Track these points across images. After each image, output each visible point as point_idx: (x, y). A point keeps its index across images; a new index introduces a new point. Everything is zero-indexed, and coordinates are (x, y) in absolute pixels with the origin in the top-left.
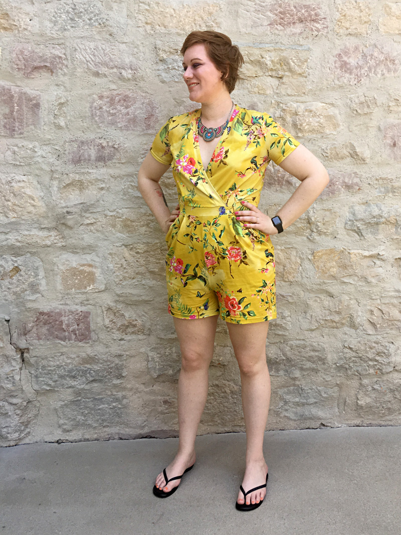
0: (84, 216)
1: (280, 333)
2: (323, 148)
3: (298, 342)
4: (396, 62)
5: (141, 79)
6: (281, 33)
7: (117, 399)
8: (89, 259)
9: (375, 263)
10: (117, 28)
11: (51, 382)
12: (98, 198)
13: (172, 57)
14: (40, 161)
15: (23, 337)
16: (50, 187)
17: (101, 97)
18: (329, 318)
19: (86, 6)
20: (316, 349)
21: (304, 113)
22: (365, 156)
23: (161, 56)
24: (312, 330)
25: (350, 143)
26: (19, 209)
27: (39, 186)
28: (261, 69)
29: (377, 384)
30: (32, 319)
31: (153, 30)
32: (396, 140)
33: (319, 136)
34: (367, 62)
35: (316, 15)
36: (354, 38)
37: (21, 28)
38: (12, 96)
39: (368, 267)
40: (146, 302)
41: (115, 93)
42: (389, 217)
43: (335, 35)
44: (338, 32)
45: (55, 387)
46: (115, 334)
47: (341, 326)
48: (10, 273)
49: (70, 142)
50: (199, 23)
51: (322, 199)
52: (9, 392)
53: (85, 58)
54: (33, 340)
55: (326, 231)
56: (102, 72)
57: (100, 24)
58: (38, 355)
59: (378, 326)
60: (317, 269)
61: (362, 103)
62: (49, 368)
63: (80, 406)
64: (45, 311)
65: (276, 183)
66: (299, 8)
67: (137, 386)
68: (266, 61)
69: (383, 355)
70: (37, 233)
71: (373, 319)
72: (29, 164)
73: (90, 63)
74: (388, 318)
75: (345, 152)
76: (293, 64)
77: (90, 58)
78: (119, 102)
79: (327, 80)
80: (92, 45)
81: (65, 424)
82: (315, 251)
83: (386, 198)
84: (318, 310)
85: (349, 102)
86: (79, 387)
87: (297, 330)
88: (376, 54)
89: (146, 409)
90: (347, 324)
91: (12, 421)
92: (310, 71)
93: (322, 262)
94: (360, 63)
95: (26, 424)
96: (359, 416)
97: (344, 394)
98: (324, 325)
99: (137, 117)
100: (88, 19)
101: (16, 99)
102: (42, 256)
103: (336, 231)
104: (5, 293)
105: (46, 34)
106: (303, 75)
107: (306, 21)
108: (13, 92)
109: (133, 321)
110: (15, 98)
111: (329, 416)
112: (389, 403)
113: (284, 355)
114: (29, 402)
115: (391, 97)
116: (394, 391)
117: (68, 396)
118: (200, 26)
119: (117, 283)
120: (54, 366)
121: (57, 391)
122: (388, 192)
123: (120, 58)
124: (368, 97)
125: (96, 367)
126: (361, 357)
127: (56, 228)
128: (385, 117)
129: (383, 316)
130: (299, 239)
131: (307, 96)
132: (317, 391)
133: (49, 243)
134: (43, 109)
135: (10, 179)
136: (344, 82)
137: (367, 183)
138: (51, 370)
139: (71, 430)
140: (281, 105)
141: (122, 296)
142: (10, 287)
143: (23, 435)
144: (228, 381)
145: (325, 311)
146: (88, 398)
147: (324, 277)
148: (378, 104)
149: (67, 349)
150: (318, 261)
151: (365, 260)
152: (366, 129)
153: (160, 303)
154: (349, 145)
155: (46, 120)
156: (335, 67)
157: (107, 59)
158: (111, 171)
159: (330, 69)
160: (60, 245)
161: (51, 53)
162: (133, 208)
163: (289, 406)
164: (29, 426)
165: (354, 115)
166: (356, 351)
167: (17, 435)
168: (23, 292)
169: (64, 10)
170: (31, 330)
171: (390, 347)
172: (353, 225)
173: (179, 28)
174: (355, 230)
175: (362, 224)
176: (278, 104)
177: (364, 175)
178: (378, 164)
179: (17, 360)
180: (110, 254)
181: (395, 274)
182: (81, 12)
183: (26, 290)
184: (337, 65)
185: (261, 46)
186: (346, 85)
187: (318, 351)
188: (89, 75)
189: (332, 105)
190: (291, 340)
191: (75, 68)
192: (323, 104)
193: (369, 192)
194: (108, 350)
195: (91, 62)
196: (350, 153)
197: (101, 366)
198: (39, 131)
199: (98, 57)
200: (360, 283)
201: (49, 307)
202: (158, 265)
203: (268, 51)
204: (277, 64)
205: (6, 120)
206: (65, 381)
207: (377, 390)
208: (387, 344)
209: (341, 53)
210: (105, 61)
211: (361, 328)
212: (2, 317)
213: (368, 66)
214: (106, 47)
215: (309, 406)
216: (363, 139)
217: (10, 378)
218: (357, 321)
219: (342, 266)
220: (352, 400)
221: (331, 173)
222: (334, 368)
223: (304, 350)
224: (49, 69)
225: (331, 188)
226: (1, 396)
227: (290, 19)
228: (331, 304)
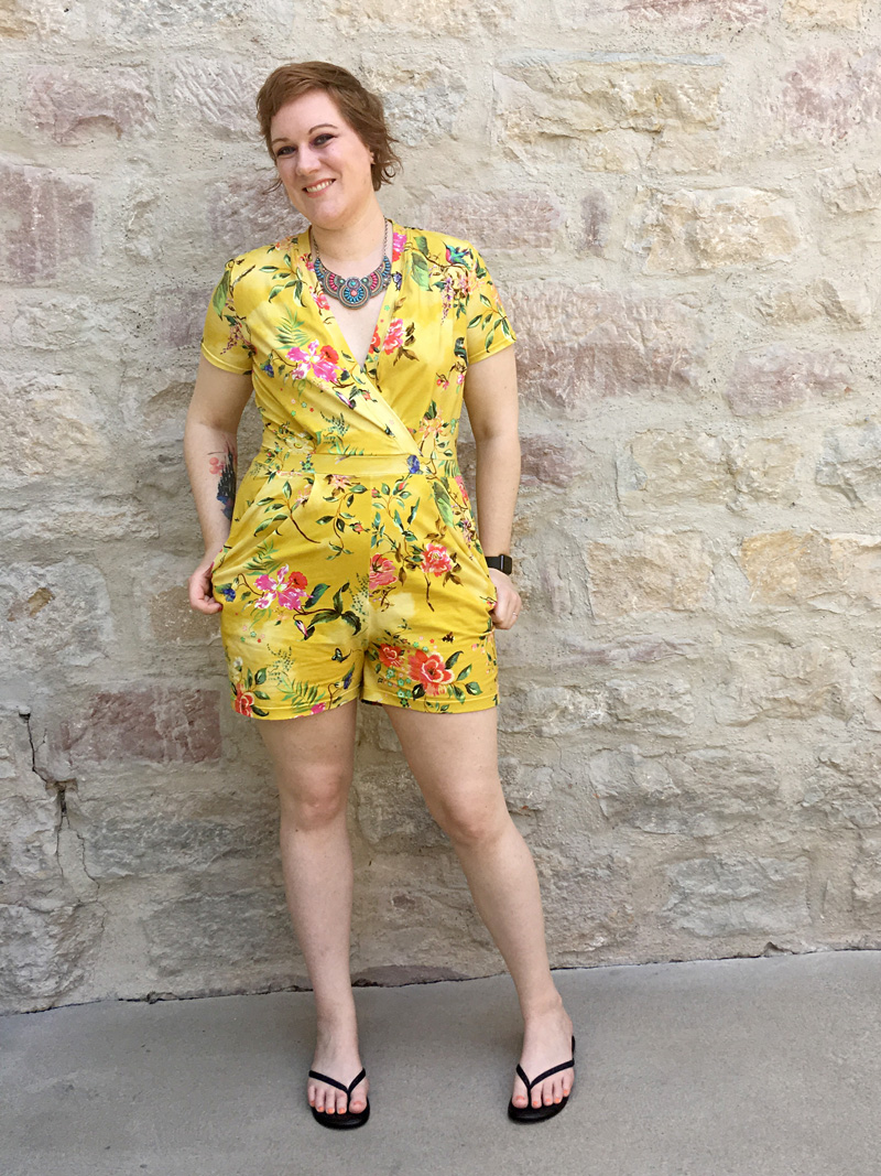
1: (668, 732)
2: (759, 294)
3: (712, 753)
6: (656, 27)
10: (270, 25)
11: (128, 859)
13: (400, 88)
14: (95, 339)
15: (63, 755)
16: (120, 399)
18: (781, 696)
20: (752, 769)
21: (714, 215)
22: (859, 311)
23: (374, 86)
24: (743, 725)
25: (824, 282)
26: (48, 452)
27: (93, 399)
28: (611, 111)
30: (82, 710)
31: (354, 27)
33: (750, 267)
34: (860, 92)
36: (827, 33)
37: (44, 29)
38: (28, 190)
39: (872, 572)
41: (268, 175)
43: (783, 29)
44: (790, 21)
45: (139, 870)
47: (810, 713)
48: (30, 605)
49: (165, 295)
50: (461, 7)
51: (759, 415)
52: (30, 883)
53: (197, 96)
54: (86, 759)
55: (770, 490)
56: (238, 129)
57: (229, 16)
58: (98, 796)
60: (751, 581)
61: (849, 187)
62: (128, 826)
63: (197, 913)
64: (114, 691)
65: (652, 380)
68: (621, 94)
70: (91, 510)
72: (71, 348)
73: (209, 109)
75: (813, 302)
76: (685, 99)
77: (208, 95)
78: (277, 197)
79: (766, 136)
80: (212, 65)
81: (164, 956)
82: (746, 539)
84: (757, 676)
85: (820, 184)
86: (197, 869)
87: (706, 726)
90: (825, 707)
91: (40, 952)
92: (726, 114)
93: (762, 563)
94: (845, 93)
95: (74, 958)
96: (859, 924)
97: (821, 873)
98: (772, 713)
100: (202, 5)
101: (35, 197)
102: (105, 562)
103: (794, 489)
104: (17, 651)
105: (104, 41)
106: (709, 124)
108: (29, 180)
110: (33, 193)
111: (785, 925)
113: (679, 784)
114: (78, 907)
117: (170, 891)
118: (465, 15)
120: (138, 821)
121: (146, 878)
124: (865, 174)
125: (236, 822)
126: (858, 787)
127: (134, 497)
130: (708, 510)
131: (719, 174)
132: (757, 867)
133: (118, 531)
134: (100, 217)
135: (26, 384)
136: (806, 140)
137: (866, 374)
138: (128, 830)
139: (179, 971)
140: (660, 196)
142: (29, 636)
143: (66, 984)
144: (547, 848)
145: (771, 679)
146: (218, 895)
147: (770, 598)
149: (165, 779)
150: (754, 560)
151: (864, 556)
152: (860, 249)
154: (821, 286)
155: (107, 243)
156: (786, 103)
157: (247, 97)
159: (772, 110)
160: (145, 535)
161: (116, 87)
164: (81, 962)
165: (832, 216)
166: (848, 771)
168: (59, 648)
170: (81, 737)
172: (833, 474)
173: (417, 21)
174: (839, 486)
175: (855, 472)
176: (652, 193)
177: (859, 355)
179: (50, 807)
183: (68, 644)
184: (788, 99)
185: (608, 59)
186: (811, 145)
187: (758, 773)
188: (205, 136)
189: (780, 192)
190: (693, 748)
191: (173, 121)
192: (759, 192)
193: (870, 396)
194: (262, 780)
195: (210, 105)
196: (823, 306)
197: (248, 817)
198: (92, 271)
199: (227, 93)
200: (854, 612)
201: (122, 682)
203: (627, 69)
204: (650, 100)
205: (13, 246)
206: (164, 856)
209: (799, 72)
210: (243, 103)
211: (859, 716)
212: (13, 707)
213: (863, 99)
214: (244, 69)
215: (738, 903)
216: (853, 272)
217: (32, 850)
218: (851, 699)
219: (810, 572)
220: (839, 888)
221: (780, 353)
222: (796, 812)
223: (724, 772)
224: (112, 124)
225: (779, 388)
226: (14, 894)
228: (786, 661)
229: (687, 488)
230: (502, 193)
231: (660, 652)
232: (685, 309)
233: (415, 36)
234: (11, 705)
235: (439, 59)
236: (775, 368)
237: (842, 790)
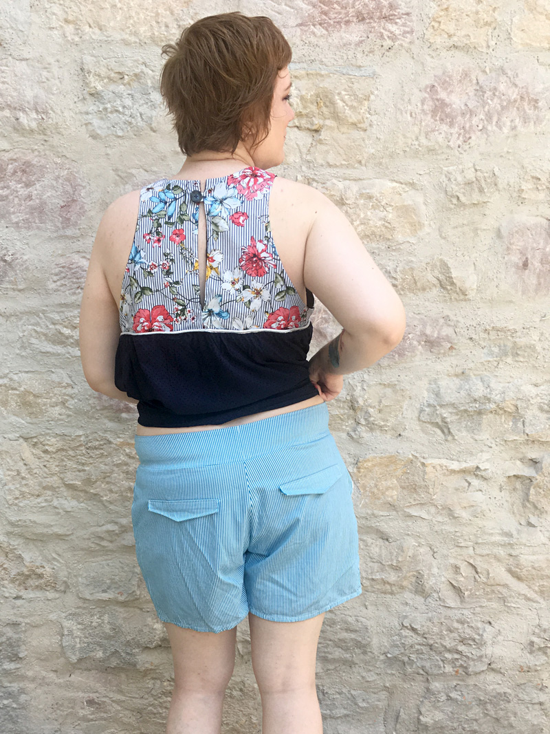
2: (388, 268)
4: (540, 104)
5: (53, 131)
6: (321, 42)
7: (10, 694)
9: (470, 484)
10: (11, 31)
13: (112, 87)
18: (378, 577)
20: (352, 628)
21: (357, 202)
22: (467, 285)
23: (92, 85)
25: (441, 260)
29: (456, 690)
31: (78, 34)
32: (529, 257)
33: (383, 246)
34: (484, 104)
35: (392, 7)
36: (461, 54)
39: (457, 489)
40: (60, 537)
41: (7, 156)
42: (504, 400)
43: (425, 48)
44: (431, 41)
46: (6, 588)
47: (399, 590)
50: (164, 20)
51: (379, 365)
55: (383, 423)
59: (466, 593)
60: (362, 491)
61: (469, 183)
67: (44, 674)
69: (470, 642)
71: (457, 581)
74: (485, 580)
75: (430, 277)
76: (341, 104)
78: (13, 174)
79: (405, 136)
82: (361, 459)
83: (501, 366)
85: (446, 180)
88: (502, 87)
90: (410, 587)
92: (374, 118)
93: (372, 478)
94: (471, 105)
97: (396, 703)
98: (371, 588)
99: (45, 203)
103: (401, 424)
106: (359, 125)
107: (372, 18)
109: (38, 567)
112: (475, 723)
115: (526, 172)
116: (486, 703)
118: (167, 26)
119: (10, 502)
122: (506, 355)
123: (15, 90)
124: (482, 172)
126: (430, 645)
128: (512, 212)
129: (477, 576)
131: (364, 168)
132: (350, 697)
136: (437, 142)
137: (468, 336)
141: (18, 526)
145: (371, 564)
147: (375, 505)
148: (500, 187)
150: (365, 476)
151: (451, 477)
152: (472, 234)
153: (84, 539)
154: (438, 264)
156: (423, 110)
159: (411, 116)
162: (40, 373)
165: (452, 206)
166: (424, 634)
171: (484, 630)
172: (433, 413)
173: (128, 31)
174: (437, 423)
175: (451, 413)
178: (491, 301)
181: (506, 504)
184: (425, 107)
186: (441, 147)
187: (356, 631)
189: (412, 185)
192: (395, 184)
193: (469, 354)
196: (438, 280)
202: (81, 474)
204: (312, 103)
207: (456, 701)
208: (479, 625)
209: (436, 84)
211: (435, 595)
213: (486, 109)
215: (334, 720)
216: (465, 253)
218: (430, 583)
219: (408, 486)
220: (409, 715)
222: (382, 660)
223: (332, 629)
227: (340, 13)
228: (384, 552)
233: (126, 43)
235: (144, 64)
237: (417, 647)
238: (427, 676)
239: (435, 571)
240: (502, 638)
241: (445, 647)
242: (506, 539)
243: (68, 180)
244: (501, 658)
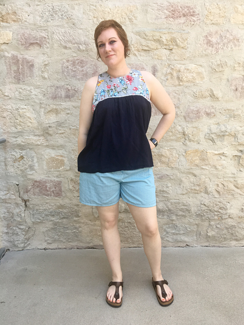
0: (59, 129)
1: (166, 195)
2: (194, 91)
3: (175, 201)
4: (240, 41)
5: (90, 51)
6: (172, 23)
7: (76, 228)
8: (61, 153)
9: (221, 158)
10: (77, 20)
11: (40, 218)
12: (66, 119)
14: (34, 97)
15: (26, 194)
16: (39, 112)
17: (68, 61)
18: (193, 188)
19: (60, 7)
20: (185, 205)
21: (184, 71)
22: (219, 96)
24: (183, 194)
25: (211, 89)
26: (23, 124)
27: (33, 112)
28: (160, 44)
29: (219, 224)
30: (30, 184)
31: (97, 21)
32: (238, 87)
33: (192, 84)
35: (194, 12)
36: (215, 26)
37: (23, 20)
38: (18, 61)
39: (217, 160)
41: (76, 58)
42: (231, 132)
43: (204, 24)
44: (206, 22)
45: (43, 220)
46: (75, 193)
47: (200, 192)
48: (18, 159)
49: (51, 87)
50: (124, 17)
51: (192, 121)
52: (18, 222)
53: (59, 38)
54: (31, 195)
55: (193, 139)
56: (69, 46)
57: (67, 18)
58: (34, 203)
59: (221, 193)
60: (187, 161)
61: (218, 65)
62: (40, 211)
63: (56, 231)
64: (38, 180)
66: (183, 8)
67: (87, 221)
68: (163, 40)
69: (223, 209)
70: (33, 138)
71: (218, 189)
72: (28, 99)
73: (62, 41)
74: (227, 189)
75: (207, 94)
76: (179, 41)
77: (62, 38)
78: (78, 64)
79: (198, 51)
80: (63, 30)
81: (48, 240)
82: (187, 151)
83: (230, 121)
84: (187, 183)
85: (211, 64)
86: (56, 221)
87: (175, 194)
88: (228, 36)
89: (91, 233)
90: (203, 191)
91: (20, 238)
92: (189, 45)
93: (191, 157)
94: (219, 41)
95: (28, 239)
96: (208, 241)
97: (200, 229)
98: (190, 192)
99: (88, 73)
100: (61, 15)
101: (20, 62)
102: (36, 150)
103: (199, 139)
104: (16, 170)
105: (37, 24)
106: (184, 48)
107: (188, 15)
108: (19, 58)
111: (191, 241)
112: (225, 235)
113: (167, 207)
114: (29, 228)
115: (236, 61)
116: (228, 228)
117: (50, 225)
118: (125, 19)
120: (43, 210)
121: (44, 222)
122: (231, 117)
123: (78, 38)
124: (222, 62)
125: (65, 211)
126: (210, 210)
127: (43, 135)
128: (232, 74)
129: (224, 187)
130: (178, 144)
131: (186, 61)
132: (185, 227)
133: (39, 144)
134: (36, 67)
135: (18, 108)
136: (208, 53)
137: (219, 112)
138: (41, 211)
139: (51, 243)
140: (171, 66)
142: (18, 166)
143: (26, 245)
145: (191, 184)
146: (60, 227)
147: (192, 165)
148: (228, 66)
149: (49, 201)
150: (188, 156)
151: (215, 156)
152: (220, 80)
154: (209, 90)
155: (37, 74)
156: (204, 43)
157: (71, 38)
158: (74, 104)
159: (200, 45)
160: (45, 144)
161: (40, 35)
163: (169, 235)
164: (29, 240)
165: (213, 72)
166: (208, 206)
167: (23, 245)
168: (25, 170)
169: (47, 10)
170: (30, 190)
171: (227, 205)
172: (209, 136)
174: (210, 139)
175: (215, 136)
176: (169, 65)
177: (217, 107)
178: (226, 101)
179: (23, 205)
180: (73, 150)
181: (233, 164)
182: (57, 11)
183: (27, 169)
184: (204, 42)
185: (160, 31)
186: (209, 54)
187: (186, 206)
188: (61, 48)
189: (201, 65)
190: (171, 199)
191: (53, 44)
192: (196, 65)
193: (220, 117)
194: (71, 202)
195: (62, 40)
196: (210, 94)
197: (68, 210)
198: (33, 81)
199: (66, 37)
200: (212, 169)
201: (40, 178)
203: (165, 33)
204: (170, 41)
205: (15, 74)
206: (48, 218)
207: (219, 228)
208: (225, 203)
209: (207, 35)
210: (70, 40)
211: (211, 194)
212: (15, 183)
213: (223, 42)
214: (71, 31)
215: (180, 235)
216: (218, 86)
217: (19, 215)
218: (209, 190)
219: (202, 159)
220: (204, 233)
221: (198, 106)
222: (195, 215)
223: (178, 205)
224: (39, 44)
225: (198, 114)
226: (14, 224)
227: (178, 14)
228: (195, 180)
229: (173, 138)
230: (132, 64)
231: (165, 177)
232: (175, 95)
234: (14, 182)
236: (196, 110)
237: (206, 210)
238: (209, 220)
239: (211, 186)
240: (233, 207)
241: (215, 210)
242: (233, 175)
243: (95, 65)
244: (232, 214)
